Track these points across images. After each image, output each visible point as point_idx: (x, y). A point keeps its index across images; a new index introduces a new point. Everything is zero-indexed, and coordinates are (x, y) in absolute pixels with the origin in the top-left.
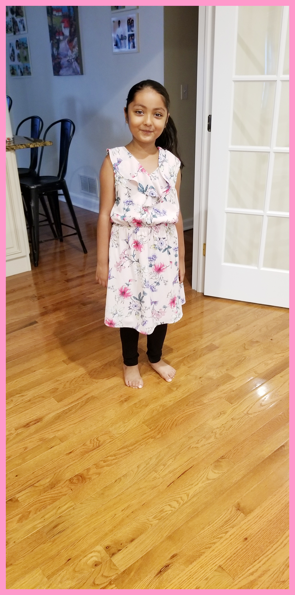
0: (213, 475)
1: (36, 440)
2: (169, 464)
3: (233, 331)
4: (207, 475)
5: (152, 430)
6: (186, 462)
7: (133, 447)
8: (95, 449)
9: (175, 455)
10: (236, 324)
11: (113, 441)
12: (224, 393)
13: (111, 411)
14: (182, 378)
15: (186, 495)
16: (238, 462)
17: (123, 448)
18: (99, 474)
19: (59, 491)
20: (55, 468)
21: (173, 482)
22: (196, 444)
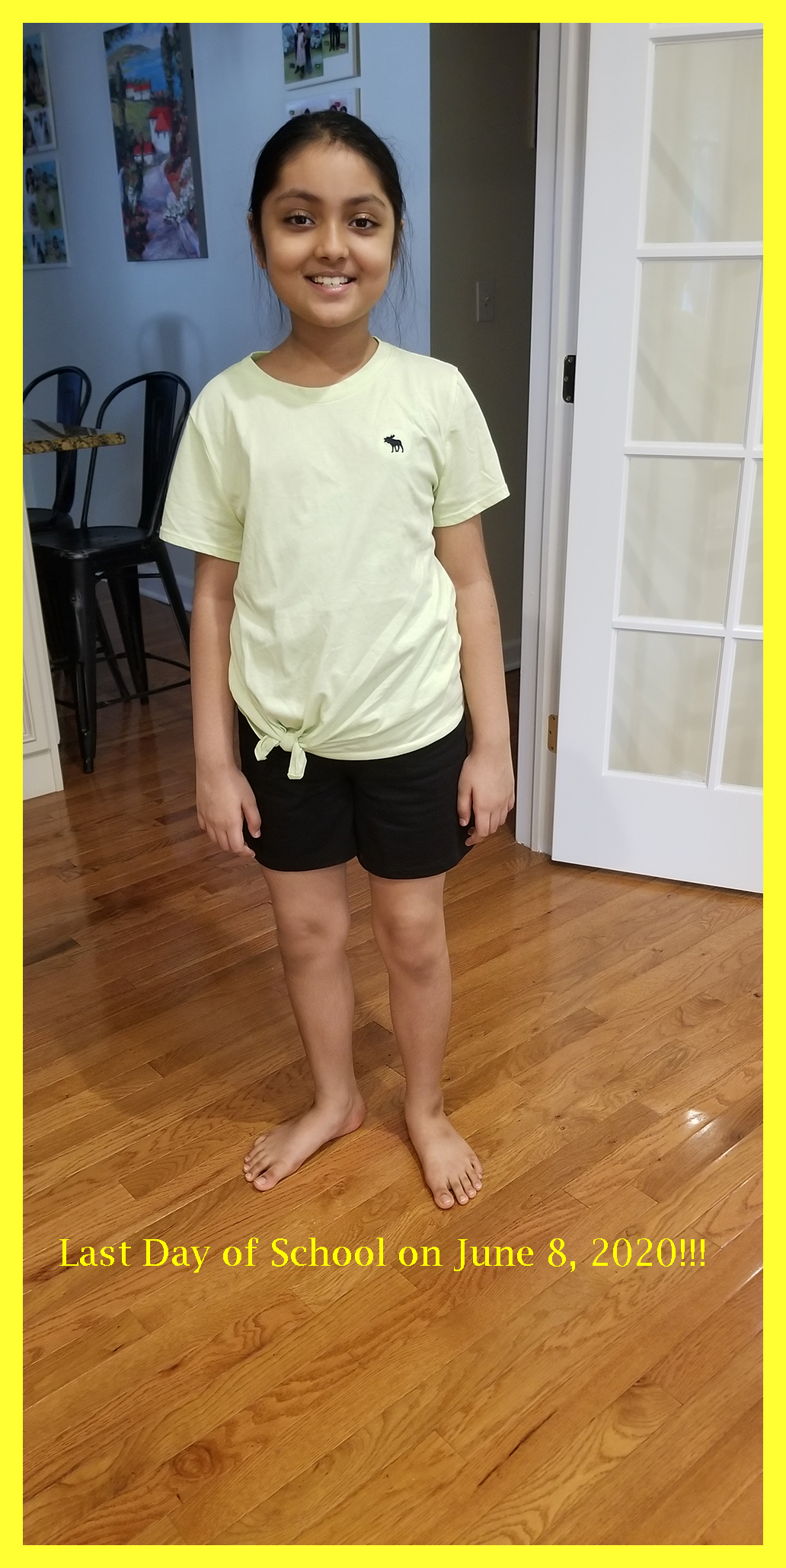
0: (618, 1443)
1: (68, 1325)
2: (479, 1404)
3: (644, 971)
4: (601, 1445)
5: (423, 1290)
6: (535, 1396)
7: (368, 1346)
8: (249, 1355)
9: (496, 1373)
10: (651, 947)
11: (305, 1329)
12: (634, 1167)
13: (295, 1225)
14: (505, 1118)
15: (538, 1513)
16: (693, 1399)
17: (336, 1351)
18: (265, 1441)
19: (137, 1503)
20: (126, 1420)
21: (496, 1468)
22: (559, 1336)
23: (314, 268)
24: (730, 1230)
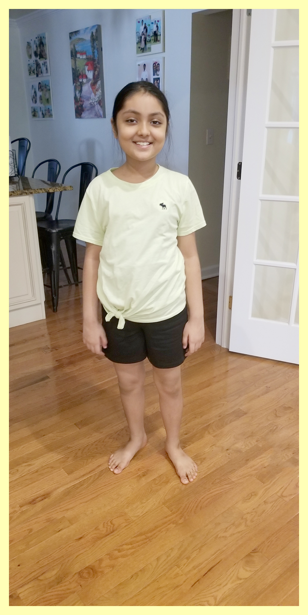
0: (244, 573)
1: (42, 521)
2: (193, 556)
3: (262, 395)
4: (238, 574)
5: (174, 513)
6: (214, 555)
7: (153, 533)
8: (108, 535)
9: (200, 545)
10: (265, 385)
11: (129, 526)
12: (255, 470)
13: (127, 487)
14: (207, 450)
15: (213, 598)
16: (273, 558)
17: (141, 534)
18: (113, 567)
19: (66, 587)
20: (62, 556)
21: (198, 580)
22: (224, 532)
23: (136, 139)
24: (290, 495)
